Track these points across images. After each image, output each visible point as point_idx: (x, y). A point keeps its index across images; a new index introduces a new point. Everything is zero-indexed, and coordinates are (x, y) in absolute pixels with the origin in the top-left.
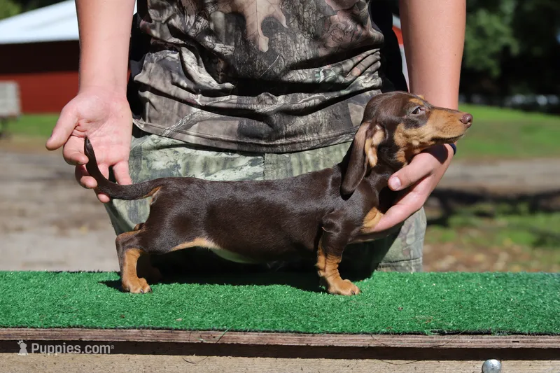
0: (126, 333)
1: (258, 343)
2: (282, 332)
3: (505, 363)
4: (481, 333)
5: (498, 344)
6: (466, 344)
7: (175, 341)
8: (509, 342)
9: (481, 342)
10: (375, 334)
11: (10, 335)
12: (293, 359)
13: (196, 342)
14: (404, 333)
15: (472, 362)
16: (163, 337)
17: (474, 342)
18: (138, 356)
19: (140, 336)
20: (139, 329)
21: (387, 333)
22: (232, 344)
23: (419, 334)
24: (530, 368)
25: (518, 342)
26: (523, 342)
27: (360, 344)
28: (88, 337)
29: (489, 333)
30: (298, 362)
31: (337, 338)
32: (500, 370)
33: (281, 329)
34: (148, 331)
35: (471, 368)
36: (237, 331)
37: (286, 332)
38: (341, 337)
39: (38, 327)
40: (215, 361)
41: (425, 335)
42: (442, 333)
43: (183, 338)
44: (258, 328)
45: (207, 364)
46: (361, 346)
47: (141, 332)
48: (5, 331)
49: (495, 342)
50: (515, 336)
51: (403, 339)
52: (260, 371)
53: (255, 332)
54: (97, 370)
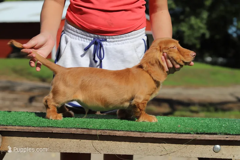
1: (124, 136)
2: (133, 131)
3: (223, 147)
4: (213, 134)
5: (220, 138)
6: (207, 138)
7: (91, 134)
8: (224, 138)
9: (213, 137)
10: (171, 133)
11: (24, 129)
12: (137, 143)
13: (99, 134)
14: (182, 133)
15: (209, 146)
16: (86, 132)
17: (210, 137)
18: (75, 140)
19: (76, 131)
20: (76, 128)
21: (176, 133)
22: (113, 136)
23: (189, 134)
24: (233, 149)
25: (228, 138)
26: (230, 138)
27: (164, 137)
29: (216, 134)
30: (139, 144)
31: (156, 134)
32: (220, 149)
33: (133, 130)
34: (80, 129)
35: (209, 148)
36: (115, 130)
37: (135, 131)
38: (157, 134)
39: (35, 127)
40: (106, 143)
41: (191, 134)
42: (198, 134)
43: (93, 132)
45: (102, 144)
46: (165, 138)
47: (77, 130)
48: (22, 128)
49: (219, 137)
50: (227, 135)
51: (182, 135)
52: (124, 147)
53: (123, 131)
54: (58, 145)
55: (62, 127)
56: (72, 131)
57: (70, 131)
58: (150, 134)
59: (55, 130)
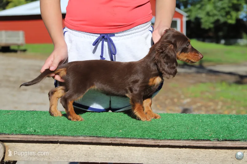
3: (245, 154)
4: (235, 141)
6: (229, 145)
10: (188, 140)
11: (27, 138)
13: (109, 143)
14: (201, 140)
16: (95, 140)
17: (233, 144)
19: (84, 140)
20: (84, 136)
23: (208, 140)
29: (239, 140)
32: (243, 157)
34: (88, 137)
37: (149, 139)
38: (173, 141)
39: (40, 135)
43: (103, 141)
52: (137, 156)
53: (135, 138)
55: (68, 135)
56: (80, 139)
57: (77, 139)
58: (165, 142)
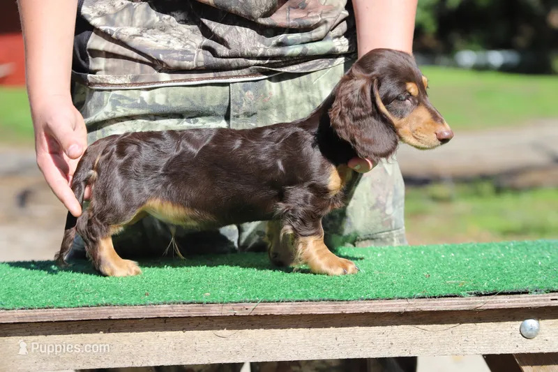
0: (157, 309)
1: (292, 314)
2: (316, 301)
3: (542, 322)
4: (518, 293)
5: (536, 303)
6: (504, 304)
7: (207, 315)
8: (547, 300)
9: (519, 301)
10: (410, 298)
11: (36, 316)
12: (327, 329)
13: (228, 315)
14: (440, 296)
15: (509, 323)
16: (194, 311)
17: (512, 302)
18: (168, 333)
19: (171, 311)
20: (169, 304)
21: (424, 297)
22: (266, 315)
23: (456, 296)
25: (556, 300)
27: (395, 309)
28: (117, 315)
29: (526, 293)
30: (332, 331)
31: (373, 304)
32: (538, 330)
33: (314, 298)
34: (179, 305)
35: (509, 329)
36: (269, 302)
37: (320, 300)
38: (377, 303)
39: (65, 307)
40: (248, 334)
41: (461, 297)
42: (479, 295)
43: (215, 311)
44: (290, 298)
45: (239, 338)
46: (397, 311)
47: (172, 307)
48: (31, 313)
49: (533, 301)
50: (554, 294)
51: (439, 302)
52: (293, 343)
53: (289, 301)
54: (126, 350)
55: (133, 303)
56: (160, 312)
57: (154, 312)
58: (357, 305)
59: (116, 313)
